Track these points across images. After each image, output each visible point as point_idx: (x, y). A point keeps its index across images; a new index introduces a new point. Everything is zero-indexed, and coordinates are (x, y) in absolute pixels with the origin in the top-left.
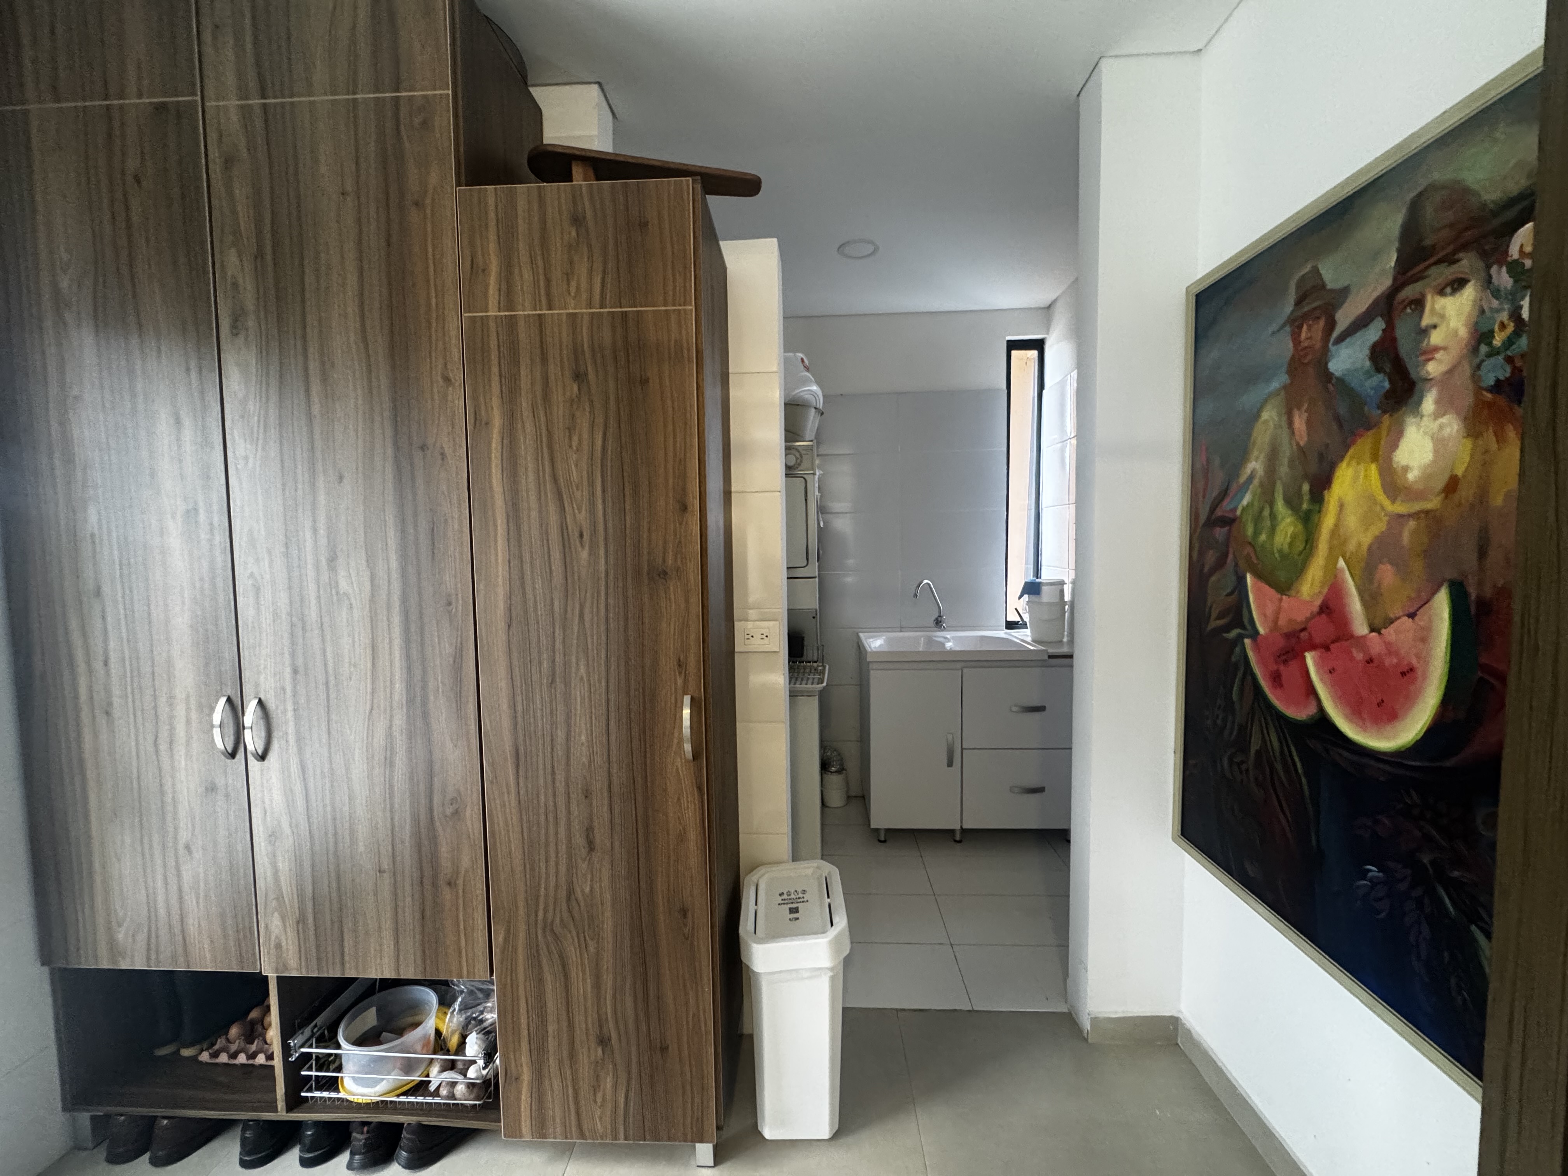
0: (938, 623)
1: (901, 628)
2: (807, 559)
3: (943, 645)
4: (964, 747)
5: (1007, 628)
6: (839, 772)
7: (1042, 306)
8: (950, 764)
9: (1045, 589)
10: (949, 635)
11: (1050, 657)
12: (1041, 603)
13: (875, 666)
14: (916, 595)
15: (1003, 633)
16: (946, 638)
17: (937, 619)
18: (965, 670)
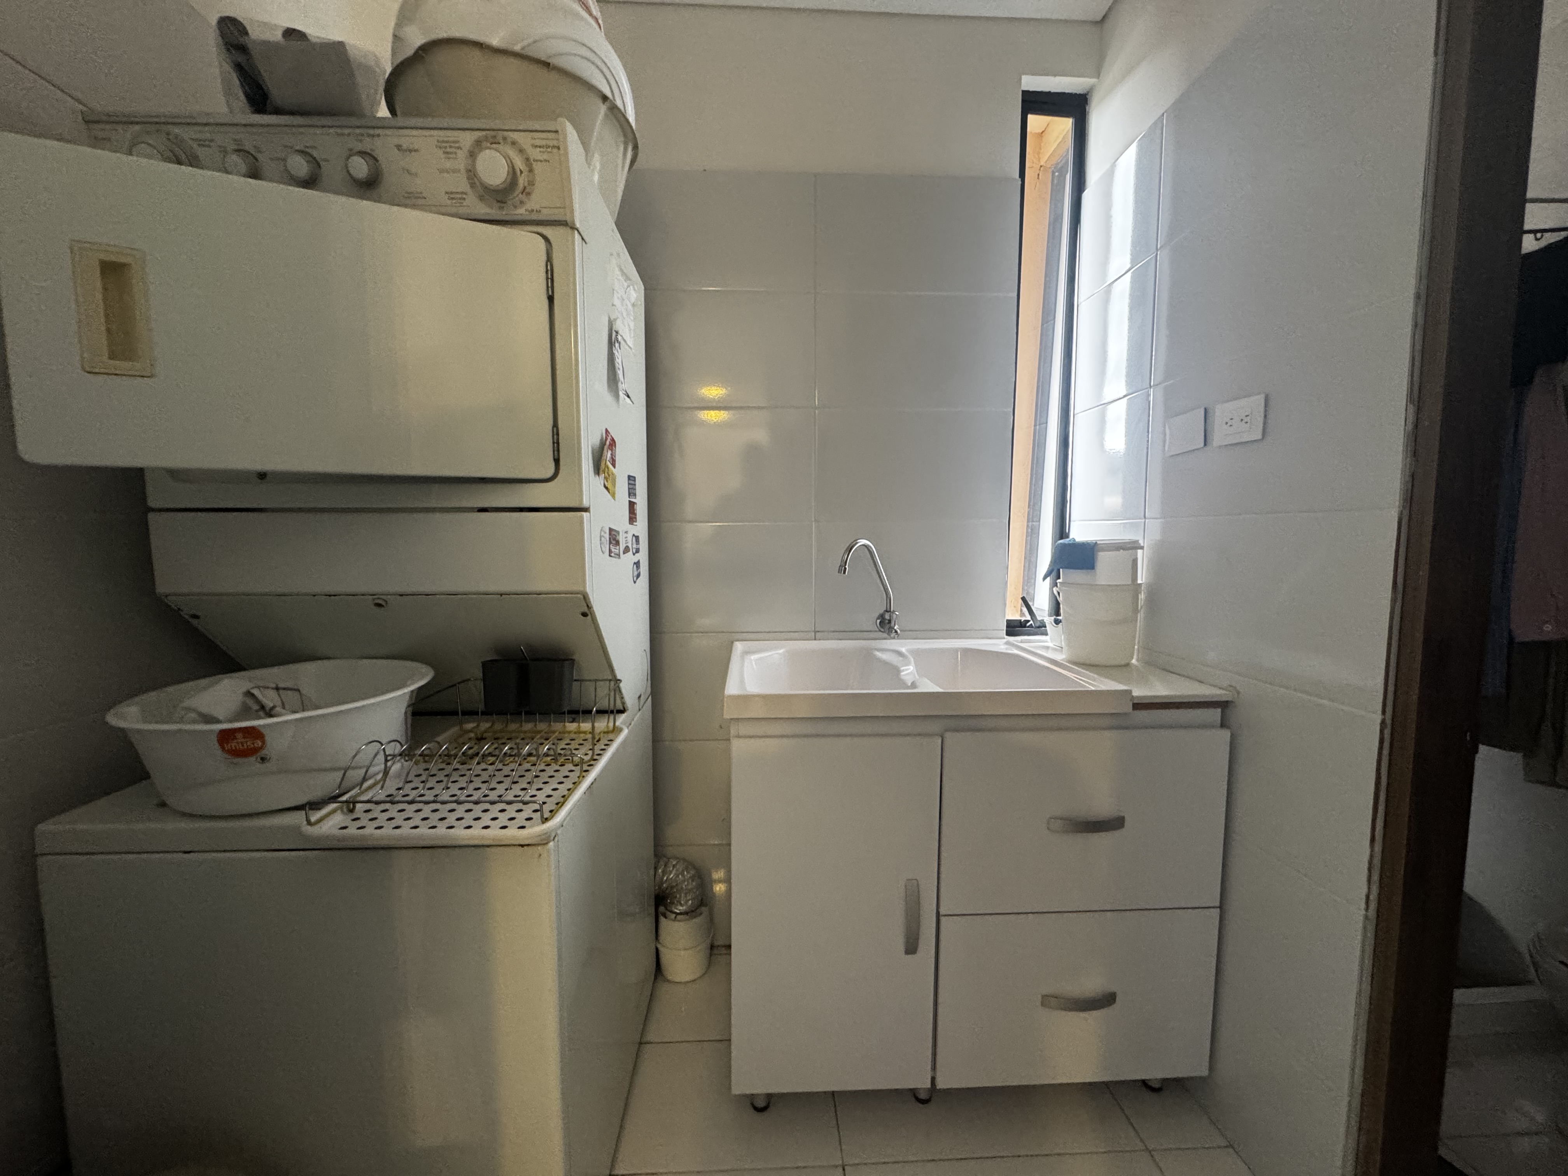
0: (885, 624)
1: (815, 632)
2: (557, 461)
3: (897, 671)
4: (942, 911)
5: (1010, 633)
6: (690, 913)
7: (1090, 18)
8: (911, 948)
9: (1103, 559)
10: (904, 646)
11: (1140, 705)
12: (1093, 587)
13: (743, 729)
14: (842, 569)
15: (1002, 644)
16: (900, 654)
17: (882, 617)
18: (948, 735)
